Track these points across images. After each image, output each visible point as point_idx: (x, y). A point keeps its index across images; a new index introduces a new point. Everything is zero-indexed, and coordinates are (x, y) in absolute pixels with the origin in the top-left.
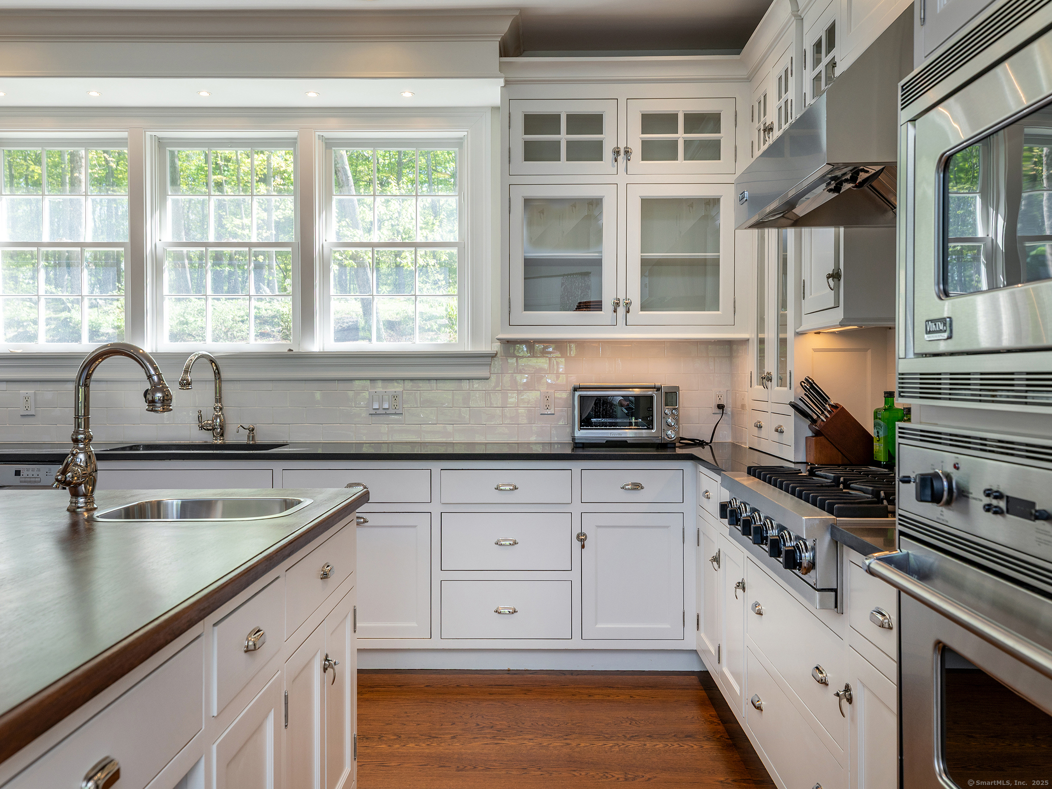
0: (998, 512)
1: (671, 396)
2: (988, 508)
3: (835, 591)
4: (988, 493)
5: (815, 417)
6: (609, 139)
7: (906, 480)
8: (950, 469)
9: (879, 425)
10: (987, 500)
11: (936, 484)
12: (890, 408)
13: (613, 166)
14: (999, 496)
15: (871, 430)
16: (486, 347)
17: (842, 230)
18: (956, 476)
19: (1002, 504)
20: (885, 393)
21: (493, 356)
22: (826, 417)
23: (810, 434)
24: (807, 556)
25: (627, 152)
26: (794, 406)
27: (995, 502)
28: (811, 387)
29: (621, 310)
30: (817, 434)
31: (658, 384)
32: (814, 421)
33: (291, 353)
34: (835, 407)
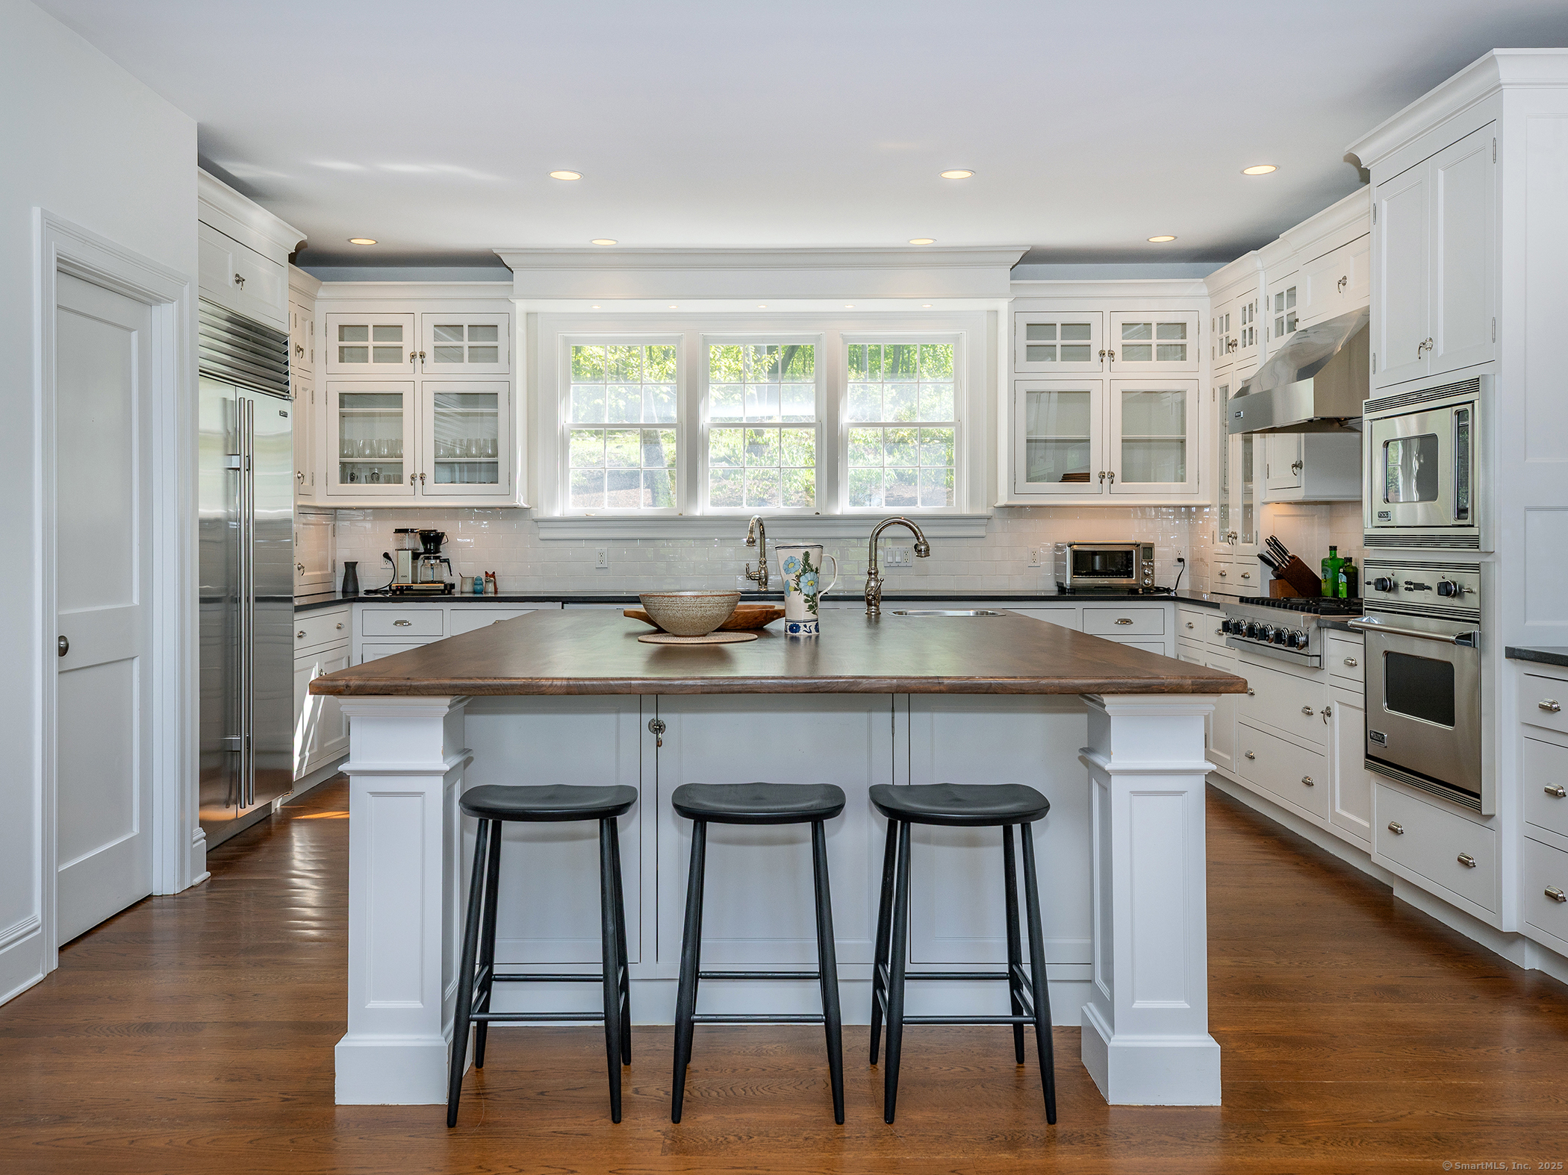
0: (1411, 590)
1: (1148, 550)
2: (1406, 589)
3: (1320, 656)
4: (1406, 583)
5: (1277, 564)
6: (1096, 345)
7: (1369, 583)
8: (1390, 576)
9: (1327, 570)
10: (1406, 586)
11: (1384, 583)
12: (1333, 558)
13: (1100, 366)
14: (1411, 584)
15: (1320, 575)
16: (982, 511)
17: (1303, 434)
18: (1392, 578)
19: (1412, 587)
20: (1330, 547)
21: (989, 518)
22: (1286, 565)
23: (1273, 578)
24: (1302, 639)
25: (1111, 354)
26: (1262, 557)
27: (1409, 586)
28: (1274, 543)
29: (1106, 481)
30: (1278, 577)
31: (1138, 542)
32: (1276, 568)
33: (818, 515)
34: (1293, 557)
